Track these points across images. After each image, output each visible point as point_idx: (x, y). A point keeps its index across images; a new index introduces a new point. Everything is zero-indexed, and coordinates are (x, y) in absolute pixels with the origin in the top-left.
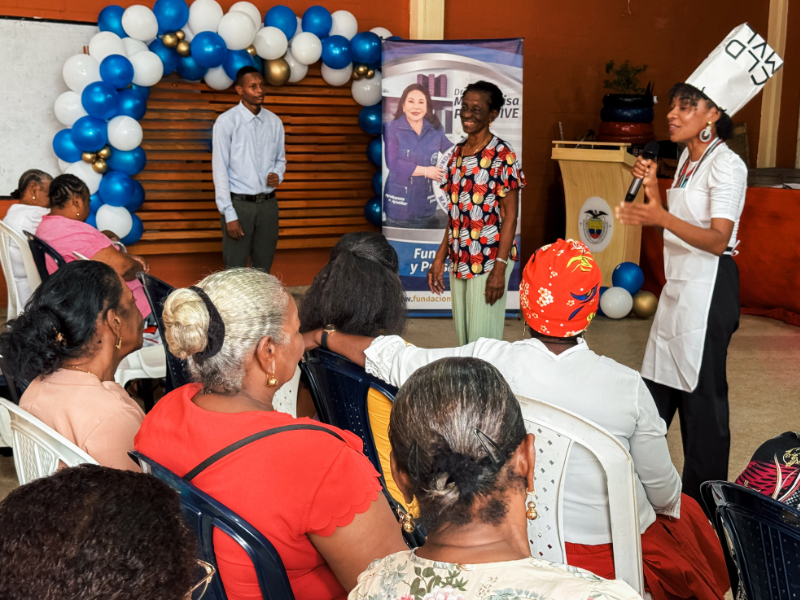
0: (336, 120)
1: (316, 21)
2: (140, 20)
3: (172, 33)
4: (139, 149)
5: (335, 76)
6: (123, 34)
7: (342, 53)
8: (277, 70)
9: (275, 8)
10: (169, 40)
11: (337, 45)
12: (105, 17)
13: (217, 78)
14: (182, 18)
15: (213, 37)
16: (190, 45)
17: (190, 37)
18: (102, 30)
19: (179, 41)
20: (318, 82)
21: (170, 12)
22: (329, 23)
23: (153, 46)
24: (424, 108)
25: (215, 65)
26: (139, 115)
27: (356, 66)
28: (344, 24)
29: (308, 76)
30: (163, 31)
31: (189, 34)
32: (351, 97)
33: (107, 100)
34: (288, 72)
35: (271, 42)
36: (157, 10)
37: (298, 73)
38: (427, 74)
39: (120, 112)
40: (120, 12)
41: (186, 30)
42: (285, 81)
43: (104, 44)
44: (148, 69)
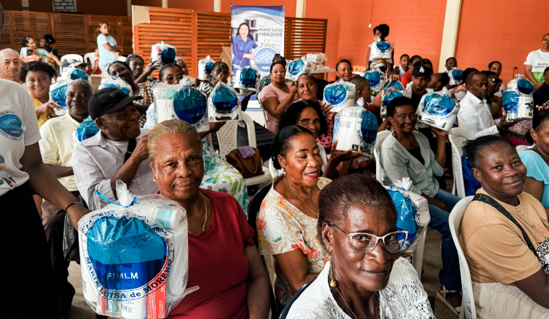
24: (247, 32)
38: (248, 19)
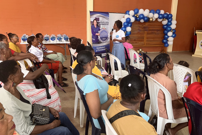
0: (159, 27)
1: (158, 12)
2: (132, 12)
3: (136, 14)
4: (130, 32)
5: (160, 20)
6: (129, 15)
7: (162, 16)
8: (151, 19)
9: (152, 10)
10: (136, 15)
11: (161, 15)
12: (127, 12)
13: (142, 21)
14: (138, 12)
15: (142, 15)
16: (139, 16)
17: (139, 15)
18: (126, 14)
19: (137, 15)
20: (157, 21)
21: (136, 11)
22: (160, 12)
23: (133, 16)
25: (142, 19)
26: (131, 26)
27: (163, 18)
28: (162, 12)
29: (155, 20)
30: (135, 14)
31: (139, 14)
32: (162, 23)
33: (127, 24)
34: (153, 20)
35: (151, 15)
36: (134, 11)
37: (154, 20)
38: (96, 17)
39: (128, 26)
40: (129, 12)
41: (138, 14)
42: (152, 21)
43: (127, 16)
44: (133, 20)
